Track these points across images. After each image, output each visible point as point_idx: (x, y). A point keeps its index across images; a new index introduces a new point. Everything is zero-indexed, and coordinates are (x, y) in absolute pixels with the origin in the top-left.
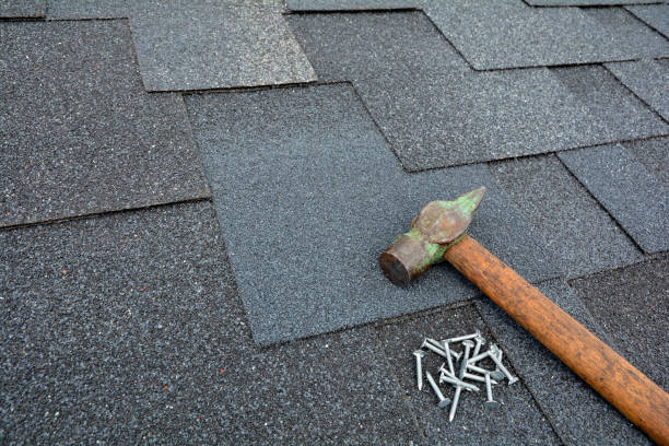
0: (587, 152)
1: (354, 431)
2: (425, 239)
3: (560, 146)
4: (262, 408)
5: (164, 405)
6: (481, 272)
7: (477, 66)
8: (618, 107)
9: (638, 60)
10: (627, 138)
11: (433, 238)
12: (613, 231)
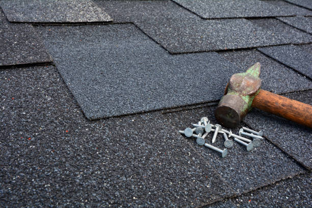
0: (275, 48)
1: (156, 154)
2: (240, 94)
3: (258, 45)
4: (94, 146)
5: (28, 146)
6: (280, 105)
7: (205, 17)
8: (289, 32)
9: (295, 16)
10: (296, 43)
11: (244, 92)
12: (298, 76)
